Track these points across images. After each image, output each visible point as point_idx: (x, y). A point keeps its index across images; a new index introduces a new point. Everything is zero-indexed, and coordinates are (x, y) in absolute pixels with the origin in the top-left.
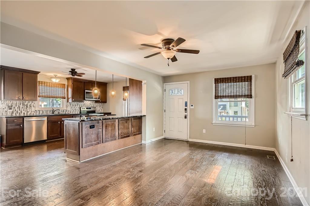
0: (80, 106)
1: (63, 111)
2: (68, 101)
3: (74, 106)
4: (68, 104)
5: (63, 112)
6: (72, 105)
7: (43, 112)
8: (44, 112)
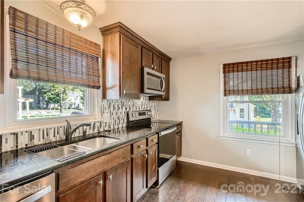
0: (126, 109)
1: (94, 125)
2: (104, 97)
3: (117, 109)
4: (105, 106)
5: (94, 128)
6: (112, 107)
7: (32, 137)
8: (36, 137)
